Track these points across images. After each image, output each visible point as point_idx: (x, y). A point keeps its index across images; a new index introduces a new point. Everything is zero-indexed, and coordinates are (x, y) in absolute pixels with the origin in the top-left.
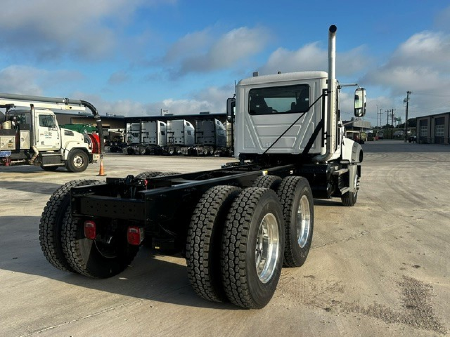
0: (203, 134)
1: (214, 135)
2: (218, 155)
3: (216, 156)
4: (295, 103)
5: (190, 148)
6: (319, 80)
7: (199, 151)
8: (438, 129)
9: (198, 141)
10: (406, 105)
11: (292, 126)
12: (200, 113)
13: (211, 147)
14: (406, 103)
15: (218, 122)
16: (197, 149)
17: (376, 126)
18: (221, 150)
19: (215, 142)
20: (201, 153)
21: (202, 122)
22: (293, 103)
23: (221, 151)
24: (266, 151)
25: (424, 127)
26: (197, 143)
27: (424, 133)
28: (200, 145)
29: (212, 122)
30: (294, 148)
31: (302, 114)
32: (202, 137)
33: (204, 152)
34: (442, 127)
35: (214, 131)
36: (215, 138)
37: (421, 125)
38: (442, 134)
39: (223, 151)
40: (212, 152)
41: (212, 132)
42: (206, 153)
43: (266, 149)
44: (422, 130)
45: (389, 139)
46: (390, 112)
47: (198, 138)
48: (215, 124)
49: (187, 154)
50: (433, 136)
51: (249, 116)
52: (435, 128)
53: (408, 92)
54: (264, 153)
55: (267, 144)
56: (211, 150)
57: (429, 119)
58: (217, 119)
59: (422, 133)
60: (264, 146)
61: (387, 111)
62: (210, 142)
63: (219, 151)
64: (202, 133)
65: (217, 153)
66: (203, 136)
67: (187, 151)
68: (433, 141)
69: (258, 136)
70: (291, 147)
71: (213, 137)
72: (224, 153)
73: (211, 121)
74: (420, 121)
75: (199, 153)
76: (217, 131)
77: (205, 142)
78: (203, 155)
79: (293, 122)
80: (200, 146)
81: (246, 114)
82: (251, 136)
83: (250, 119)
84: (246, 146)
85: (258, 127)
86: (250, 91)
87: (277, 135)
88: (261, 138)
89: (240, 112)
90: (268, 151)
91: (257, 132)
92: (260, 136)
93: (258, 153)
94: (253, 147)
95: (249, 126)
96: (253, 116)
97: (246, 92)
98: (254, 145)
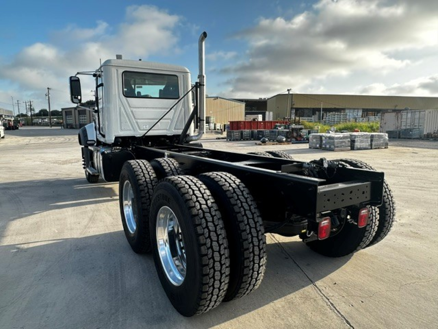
8: (81, 118)
10: (48, 99)
11: (170, 110)
14: (47, 97)
17: (18, 114)
22: (160, 91)
24: (146, 133)
25: (70, 116)
27: (70, 121)
30: (169, 130)
34: (85, 117)
37: (66, 115)
38: (85, 122)
43: (146, 131)
44: (68, 118)
45: (30, 125)
46: (28, 102)
50: (77, 123)
51: (124, 99)
52: (79, 118)
53: (48, 88)
54: (144, 136)
55: (144, 127)
57: (73, 110)
59: (68, 121)
60: (142, 129)
61: (25, 102)
68: (78, 127)
69: (135, 118)
74: (66, 112)
81: (120, 95)
82: (127, 119)
83: (125, 101)
84: (123, 129)
85: (134, 110)
86: (123, 72)
87: (157, 118)
88: (138, 121)
89: (114, 93)
90: (148, 133)
91: (133, 115)
92: (137, 119)
93: (136, 135)
94: (130, 130)
95: (124, 109)
96: (128, 99)
97: (119, 73)
98: (131, 128)
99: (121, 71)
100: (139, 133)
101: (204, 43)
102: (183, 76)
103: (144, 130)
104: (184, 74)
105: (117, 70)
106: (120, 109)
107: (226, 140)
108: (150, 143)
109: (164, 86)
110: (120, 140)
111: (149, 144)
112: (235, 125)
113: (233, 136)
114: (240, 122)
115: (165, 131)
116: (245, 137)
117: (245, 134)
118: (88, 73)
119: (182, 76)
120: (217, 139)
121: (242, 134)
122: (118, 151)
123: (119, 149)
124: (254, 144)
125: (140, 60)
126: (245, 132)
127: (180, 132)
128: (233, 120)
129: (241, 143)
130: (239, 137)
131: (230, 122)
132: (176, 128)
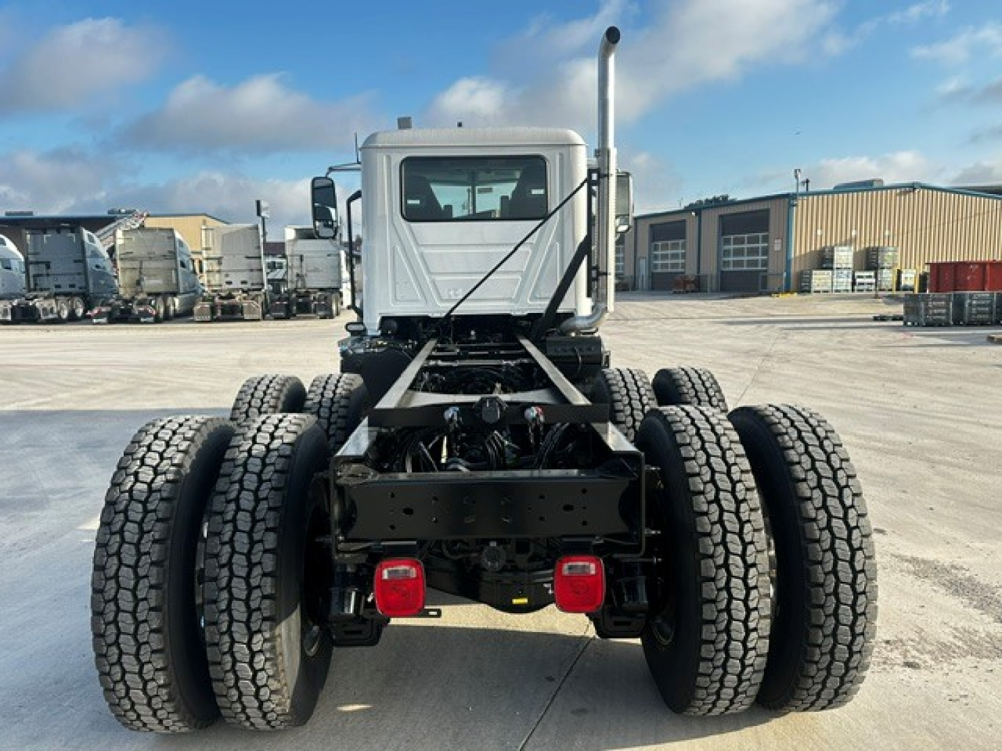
0: (48, 267)
1: (81, 271)
2: (104, 320)
3: (95, 321)
4: (507, 197)
5: (19, 304)
6: (567, 148)
7: (44, 309)
9: (36, 284)
11: (516, 249)
12: (7, 214)
13: (77, 299)
15: (89, 235)
16: (39, 303)
18: (110, 305)
19: (87, 287)
20: (51, 316)
21: (45, 236)
22: (505, 199)
23: (109, 309)
24: (451, 311)
26: (35, 290)
28: (46, 293)
29: (73, 235)
30: (516, 300)
31: (538, 223)
32: (48, 275)
33: (59, 313)
35: (82, 261)
36: (86, 274)
39: (115, 308)
40: (80, 312)
41: (76, 261)
42: (65, 314)
43: (453, 304)
47: (35, 276)
48: (83, 243)
49: (9, 318)
51: (404, 225)
54: (448, 316)
55: (452, 293)
56: (77, 307)
58: (86, 229)
60: (446, 297)
62: (72, 286)
63: (104, 310)
64: (48, 265)
65: (99, 315)
66: (50, 271)
67: (9, 311)
69: (429, 272)
70: (510, 300)
71: (79, 274)
72: (118, 314)
73: (70, 234)
75: (46, 314)
76: (88, 260)
77: (58, 287)
78: (58, 321)
79: (519, 242)
80: (46, 298)
81: (395, 218)
82: (409, 274)
83: (407, 231)
84: (399, 298)
85: (427, 251)
86: (403, 162)
87: (479, 270)
88: (438, 278)
89: (379, 213)
90: (457, 309)
91: (425, 263)
92: (433, 273)
93: (430, 315)
94: (417, 301)
95: (404, 249)
96: (414, 225)
97: (393, 163)
98: (420, 297)
99: (398, 158)
100: (438, 309)
101: (612, 60)
102: (561, 155)
103: (449, 300)
104: (563, 150)
105: (389, 158)
106: (393, 249)
107: (901, 323)
108: (473, 333)
109: (513, 186)
110: (395, 324)
111: (470, 335)
112: (947, 277)
113: (922, 312)
114: (965, 265)
115: (505, 303)
116: (971, 314)
117: (970, 305)
118: (350, 167)
119: (558, 157)
120: (876, 319)
121: (959, 304)
122: (383, 350)
123: (382, 346)
124: (985, 340)
125: (460, 125)
126: (971, 297)
127: (541, 306)
128: (943, 259)
129: (938, 336)
130: (947, 314)
131: (932, 265)
132: (538, 296)
